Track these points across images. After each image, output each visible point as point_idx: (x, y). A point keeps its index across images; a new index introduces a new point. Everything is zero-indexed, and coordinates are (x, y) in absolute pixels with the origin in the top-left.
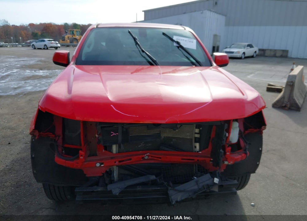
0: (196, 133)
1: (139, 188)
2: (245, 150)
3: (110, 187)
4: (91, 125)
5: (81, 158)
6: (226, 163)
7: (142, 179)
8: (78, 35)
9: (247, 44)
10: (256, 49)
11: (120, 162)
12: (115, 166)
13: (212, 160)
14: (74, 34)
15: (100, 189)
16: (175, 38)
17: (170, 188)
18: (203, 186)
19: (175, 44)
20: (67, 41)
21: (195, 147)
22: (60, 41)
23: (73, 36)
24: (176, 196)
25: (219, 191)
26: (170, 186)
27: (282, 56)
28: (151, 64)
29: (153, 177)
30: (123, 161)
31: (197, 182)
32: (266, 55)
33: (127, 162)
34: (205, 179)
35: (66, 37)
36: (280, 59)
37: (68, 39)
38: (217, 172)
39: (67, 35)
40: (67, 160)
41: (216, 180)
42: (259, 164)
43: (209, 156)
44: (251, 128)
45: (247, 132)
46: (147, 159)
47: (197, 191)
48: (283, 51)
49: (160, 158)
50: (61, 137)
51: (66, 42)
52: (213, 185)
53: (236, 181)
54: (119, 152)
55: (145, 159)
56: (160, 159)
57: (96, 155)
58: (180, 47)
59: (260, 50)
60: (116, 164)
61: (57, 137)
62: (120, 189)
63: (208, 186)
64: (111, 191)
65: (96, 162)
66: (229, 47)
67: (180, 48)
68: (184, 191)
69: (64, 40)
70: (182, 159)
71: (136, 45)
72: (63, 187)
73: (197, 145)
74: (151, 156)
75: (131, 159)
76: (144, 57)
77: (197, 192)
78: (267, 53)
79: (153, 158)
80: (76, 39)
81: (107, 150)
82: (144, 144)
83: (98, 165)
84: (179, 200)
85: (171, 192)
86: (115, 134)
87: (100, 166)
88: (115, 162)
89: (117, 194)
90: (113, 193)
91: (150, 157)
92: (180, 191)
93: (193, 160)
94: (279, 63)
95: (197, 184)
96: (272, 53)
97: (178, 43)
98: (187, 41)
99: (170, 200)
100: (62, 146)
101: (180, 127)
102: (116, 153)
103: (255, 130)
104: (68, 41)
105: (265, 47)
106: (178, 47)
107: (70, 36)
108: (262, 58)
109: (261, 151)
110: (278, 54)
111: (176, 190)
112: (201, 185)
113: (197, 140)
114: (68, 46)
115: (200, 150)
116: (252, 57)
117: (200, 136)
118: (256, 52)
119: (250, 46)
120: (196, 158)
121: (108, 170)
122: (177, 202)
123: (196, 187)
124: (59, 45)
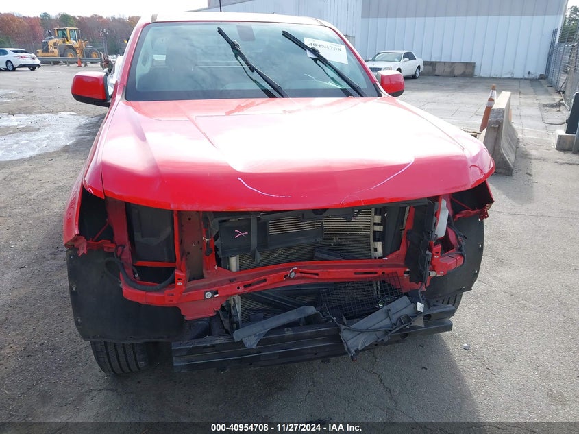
0: (375, 224)
1: (289, 333)
2: (460, 249)
3: (238, 335)
4: (190, 219)
5: (179, 284)
6: (433, 274)
7: (292, 316)
8: (76, 40)
9: (404, 52)
10: (419, 61)
11: (246, 286)
12: (237, 296)
13: (408, 270)
14: (67, 38)
15: (219, 341)
16: (307, 42)
17: (344, 327)
18: (399, 318)
19: (309, 54)
20: (53, 52)
21: (376, 249)
22: (38, 52)
23: (64, 42)
24: (354, 340)
25: (426, 325)
26: (344, 324)
27: (464, 75)
28: (271, 95)
29: (311, 310)
30: (250, 285)
31: (387, 313)
32: (437, 73)
33: (258, 286)
34: (401, 306)
35: (51, 43)
36: (461, 81)
37: (55, 48)
38: (419, 292)
39: (52, 38)
40: (147, 291)
41: (420, 306)
42: (478, 273)
43: (402, 263)
44: (464, 209)
45: (458, 216)
46: (294, 279)
47: (389, 329)
48: (466, 64)
49: (317, 274)
50: (127, 248)
51: (52, 54)
52: (416, 316)
53: (450, 305)
54: (242, 269)
55: (290, 279)
56: (317, 277)
57: (202, 277)
58: (319, 60)
59: (425, 63)
60: (240, 291)
61: (120, 248)
62: (256, 338)
63: (409, 319)
64: (241, 342)
65: (205, 290)
66: (371, 59)
67: (318, 62)
68: (367, 330)
69: (46, 50)
70: (355, 273)
71: (236, 57)
72: (132, 344)
73: (379, 245)
74: (301, 272)
75: (265, 280)
76: (255, 81)
77: (391, 331)
78: (439, 70)
79: (303, 275)
80: (71, 47)
81: (221, 267)
82: (284, 251)
83: (209, 295)
84: (360, 347)
85: (345, 335)
86: (243, 234)
87: (213, 297)
88: (238, 288)
89: (254, 347)
90: (247, 346)
91: (299, 275)
92: (361, 331)
93: (376, 273)
94: (461, 88)
95: (388, 316)
96: (448, 70)
97: (314, 51)
98: (330, 48)
99: (346, 349)
100: (133, 265)
101: (358, 213)
102: (237, 271)
103: (473, 212)
104: (56, 51)
105: (434, 58)
106: (315, 60)
107: (59, 41)
108: (431, 80)
109: (481, 249)
110: (458, 71)
111: (353, 330)
112: (395, 317)
113: (378, 237)
114: (56, 63)
115: (385, 255)
116: (414, 77)
117: (384, 228)
118: (419, 67)
119: (409, 56)
120: (380, 270)
121: (224, 305)
122: (357, 351)
123: (386, 322)
124: (37, 62)
